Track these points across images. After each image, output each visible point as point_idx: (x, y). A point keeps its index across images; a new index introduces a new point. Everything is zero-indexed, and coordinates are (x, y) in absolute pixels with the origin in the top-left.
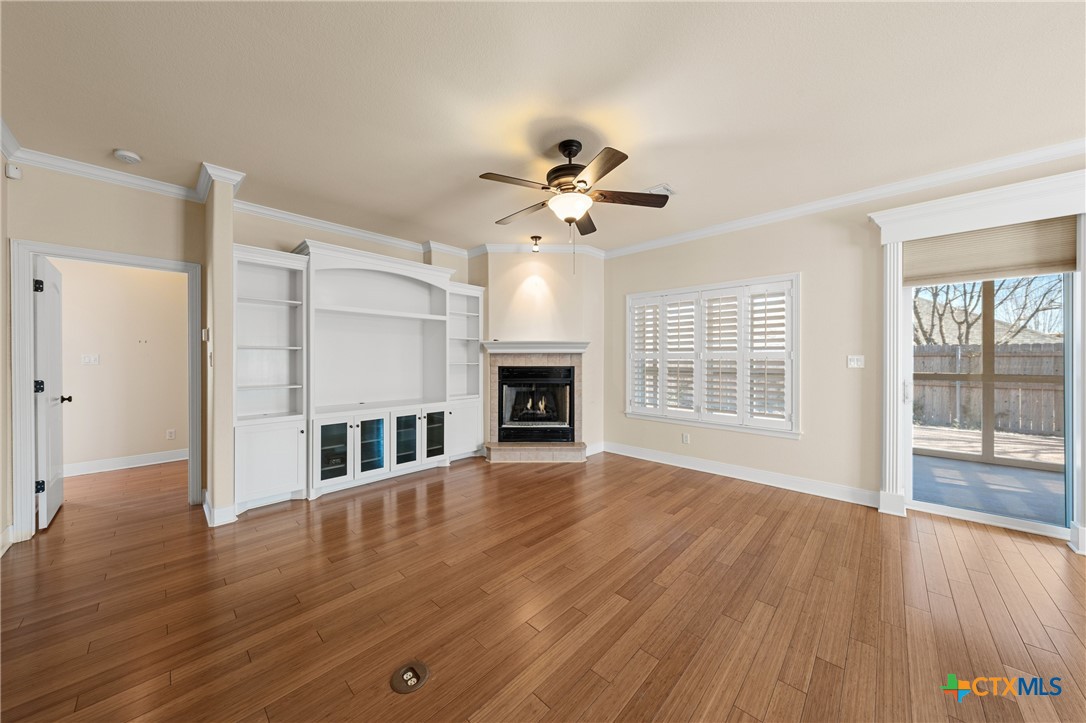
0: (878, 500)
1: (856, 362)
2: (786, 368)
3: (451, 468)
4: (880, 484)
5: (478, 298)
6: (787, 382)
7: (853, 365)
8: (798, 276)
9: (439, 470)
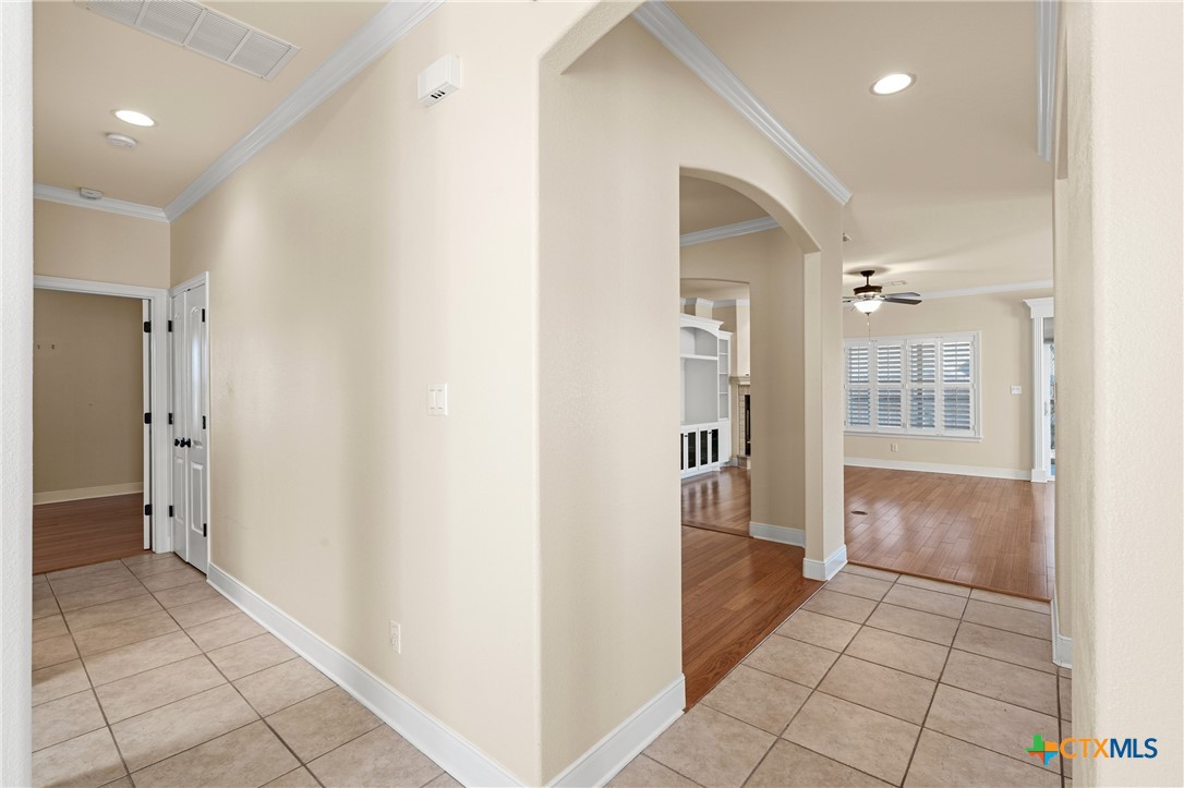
0: (1030, 476)
1: (1017, 390)
2: (971, 395)
3: (721, 472)
4: (1032, 466)
5: (726, 341)
6: (971, 404)
7: (1015, 392)
8: (978, 334)
9: (712, 475)
